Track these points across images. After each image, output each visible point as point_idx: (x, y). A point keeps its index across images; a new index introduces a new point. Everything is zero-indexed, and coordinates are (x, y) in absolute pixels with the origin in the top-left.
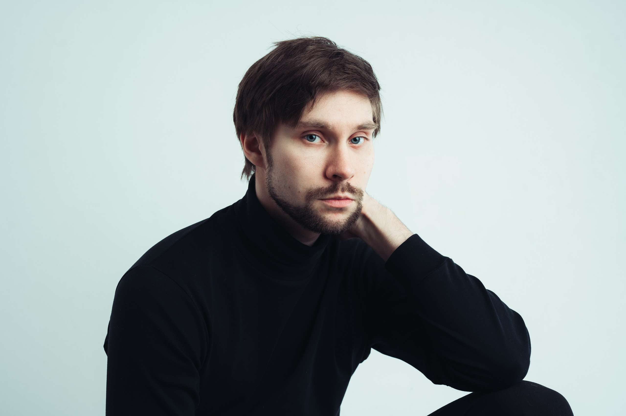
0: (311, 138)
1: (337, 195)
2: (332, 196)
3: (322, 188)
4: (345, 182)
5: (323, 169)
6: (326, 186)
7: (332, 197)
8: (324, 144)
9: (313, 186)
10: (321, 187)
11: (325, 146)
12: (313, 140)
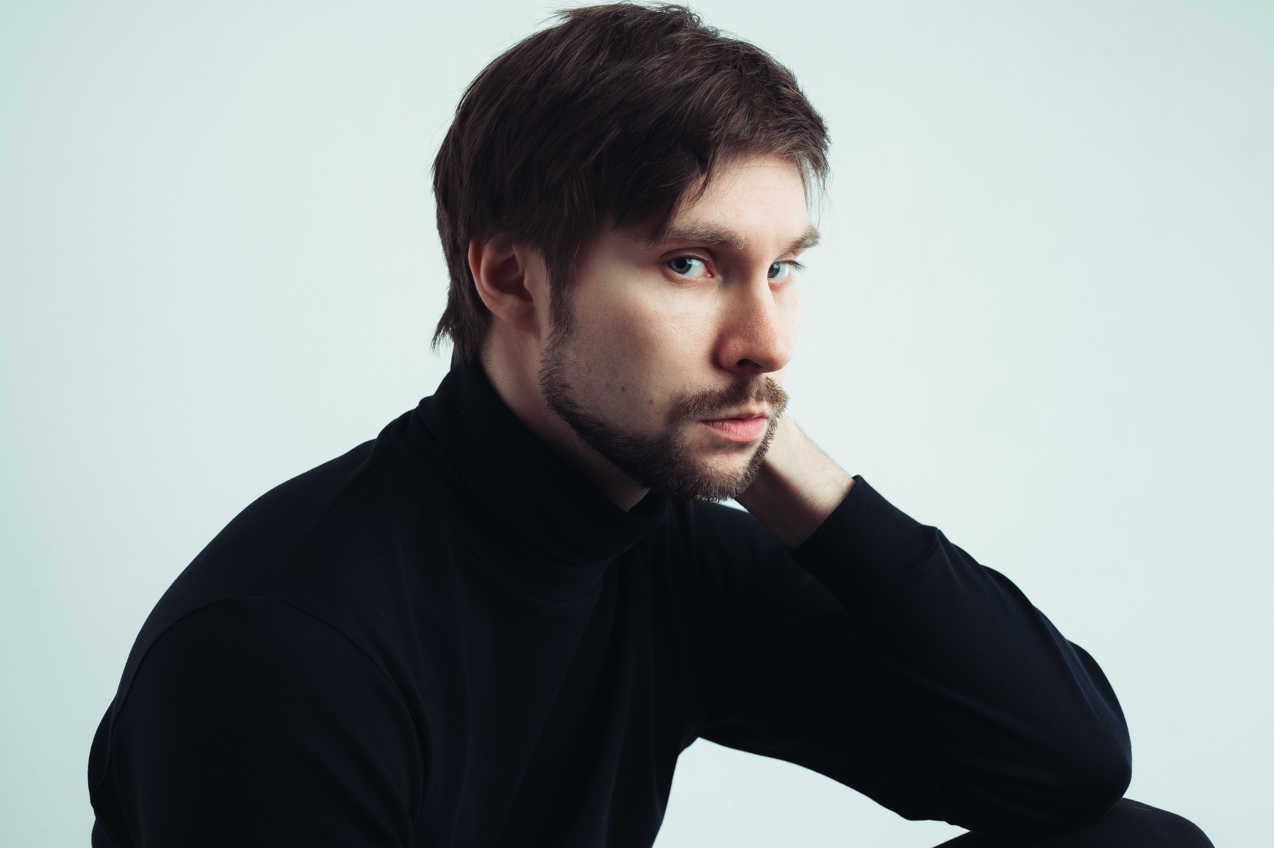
0: (682, 266)
1: (746, 409)
2: (734, 411)
3: (710, 393)
4: (764, 376)
5: (711, 343)
6: (719, 386)
7: (735, 414)
8: (713, 281)
9: (688, 389)
10: (708, 390)
11: (716, 287)
12: (684, 269)
